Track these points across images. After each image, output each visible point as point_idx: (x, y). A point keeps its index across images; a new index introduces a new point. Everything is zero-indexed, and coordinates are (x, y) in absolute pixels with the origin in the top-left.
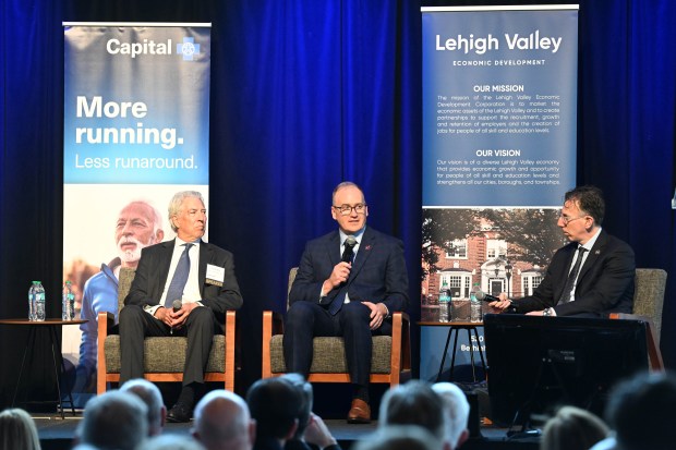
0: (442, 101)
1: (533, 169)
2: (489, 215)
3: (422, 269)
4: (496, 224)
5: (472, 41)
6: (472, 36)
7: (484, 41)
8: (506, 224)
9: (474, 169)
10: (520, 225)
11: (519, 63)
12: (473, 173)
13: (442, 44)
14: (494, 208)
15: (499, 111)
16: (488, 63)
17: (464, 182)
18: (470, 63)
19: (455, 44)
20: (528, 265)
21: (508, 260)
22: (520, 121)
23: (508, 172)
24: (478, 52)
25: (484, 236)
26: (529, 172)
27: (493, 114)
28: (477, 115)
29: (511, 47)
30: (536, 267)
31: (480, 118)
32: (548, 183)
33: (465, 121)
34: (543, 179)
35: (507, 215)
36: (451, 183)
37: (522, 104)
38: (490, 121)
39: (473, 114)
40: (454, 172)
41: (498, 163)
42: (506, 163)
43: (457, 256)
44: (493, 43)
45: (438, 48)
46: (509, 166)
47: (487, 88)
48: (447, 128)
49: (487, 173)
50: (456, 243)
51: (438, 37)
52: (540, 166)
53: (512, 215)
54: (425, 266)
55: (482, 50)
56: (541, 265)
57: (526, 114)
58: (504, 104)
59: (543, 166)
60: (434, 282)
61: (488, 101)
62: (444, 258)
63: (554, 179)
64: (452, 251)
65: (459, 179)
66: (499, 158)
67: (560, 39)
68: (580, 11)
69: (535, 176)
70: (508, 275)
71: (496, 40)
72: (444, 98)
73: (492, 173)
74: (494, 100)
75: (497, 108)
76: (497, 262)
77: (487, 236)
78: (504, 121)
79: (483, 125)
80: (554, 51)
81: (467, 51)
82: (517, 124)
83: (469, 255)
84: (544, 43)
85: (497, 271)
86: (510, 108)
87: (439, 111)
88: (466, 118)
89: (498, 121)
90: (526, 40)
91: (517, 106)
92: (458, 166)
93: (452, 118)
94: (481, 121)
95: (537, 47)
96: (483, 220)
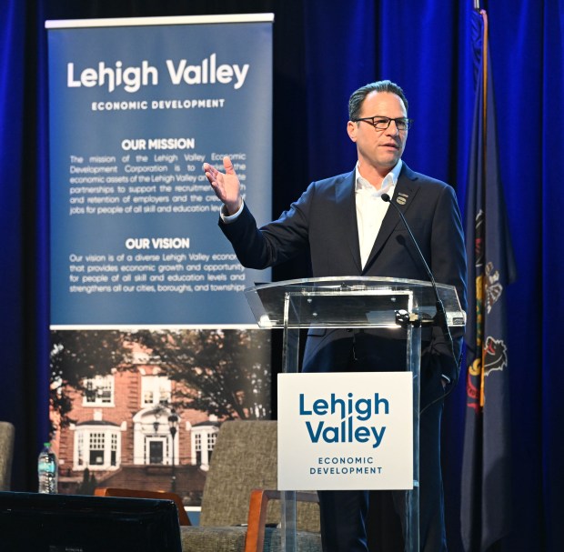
0: (77, 165)
1: (208, 268)
2: (145, 339)
3: (50, 422)
4: (155, 353)
5: (119, 71)
6: (119, 64)
7: (136, 71)
8: (170, 353)
9: (124, 268)
10: (190, 353)
11: (188, 104)
12: (122, 274)
13: (77, 77)
14: (152, 328)
15: (158, 179)
16: (143, 105)
17: (109, 289)
18: (117, 106)
19: (94, 76)
20: (201, 416)
21: (173, 408)
22: (189, 194)
23: (173, 273)
24: (128, 89)
25: (137, 371)
26: (203, 272)
27: (150, 184)
28: (127, 185)
29: (176, 80)
30: (213, 418)
31: (131, 190)
32: (229, 288)
33: (110, 195)
34: (221, 283)
35: (170, 338)
36: (90, 290)
37: (191, 168)
38: (146, 194)
39: (122, 184)
40: (93, 274)
41: (156, 258)
42: (169, 258)
43: (99, 402)
44: (150, 75)
45: (72, 83)
46: (173, 263)
47: (141, 144)
48: (85, 205)
49: (141, 273)
50: (98, 382)
51: (71, 67)
52: (217, 262)
53: (178, 339)
54: (55, 417)
55: (133, 86)
56: (219, 416)
57: (198, 183)
58: (164, 168)
59: (222, 262)
60: (67, 441)
61: (142, 164)
62: (81, 404)
63: (238, 282)
64: (91, 395)
65: (101, 284)
66: (160, 251)
67: (246, 67)
68: (276, 24)
69: (211, 278)
70: (173, 431)
71: (154, 71)
72: (80, 160)
73: (149, 273)
74: (151, 163)
75: (156, 174)
76: (157, 411)
77: (142, 370)
78: (165, 194)
79: (136, 200)
80: (237, 86)
81: (111, 88)
82: (184, 199)
83: (116, 399)
84: (223, 74)
85: (156, 425)
86: (174, 173)
87: (72, 180)
88: (111, 190)
89: (157, 194)
90: (197, 69)
91: (184, 172)
92: (100, 264)
93: (91, 190)
94: (134, 195)
95: (213, 81)
96: (136, 346)
